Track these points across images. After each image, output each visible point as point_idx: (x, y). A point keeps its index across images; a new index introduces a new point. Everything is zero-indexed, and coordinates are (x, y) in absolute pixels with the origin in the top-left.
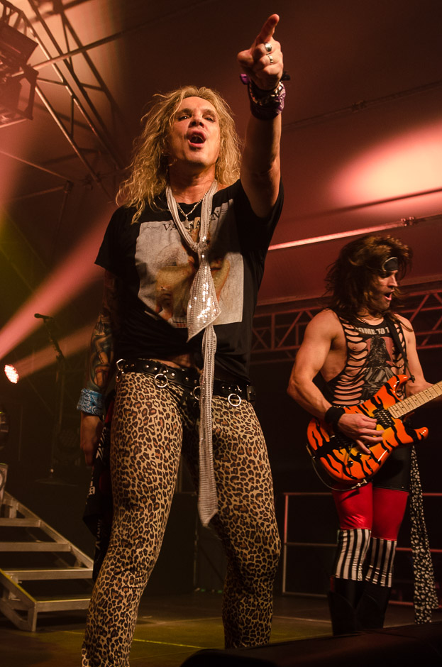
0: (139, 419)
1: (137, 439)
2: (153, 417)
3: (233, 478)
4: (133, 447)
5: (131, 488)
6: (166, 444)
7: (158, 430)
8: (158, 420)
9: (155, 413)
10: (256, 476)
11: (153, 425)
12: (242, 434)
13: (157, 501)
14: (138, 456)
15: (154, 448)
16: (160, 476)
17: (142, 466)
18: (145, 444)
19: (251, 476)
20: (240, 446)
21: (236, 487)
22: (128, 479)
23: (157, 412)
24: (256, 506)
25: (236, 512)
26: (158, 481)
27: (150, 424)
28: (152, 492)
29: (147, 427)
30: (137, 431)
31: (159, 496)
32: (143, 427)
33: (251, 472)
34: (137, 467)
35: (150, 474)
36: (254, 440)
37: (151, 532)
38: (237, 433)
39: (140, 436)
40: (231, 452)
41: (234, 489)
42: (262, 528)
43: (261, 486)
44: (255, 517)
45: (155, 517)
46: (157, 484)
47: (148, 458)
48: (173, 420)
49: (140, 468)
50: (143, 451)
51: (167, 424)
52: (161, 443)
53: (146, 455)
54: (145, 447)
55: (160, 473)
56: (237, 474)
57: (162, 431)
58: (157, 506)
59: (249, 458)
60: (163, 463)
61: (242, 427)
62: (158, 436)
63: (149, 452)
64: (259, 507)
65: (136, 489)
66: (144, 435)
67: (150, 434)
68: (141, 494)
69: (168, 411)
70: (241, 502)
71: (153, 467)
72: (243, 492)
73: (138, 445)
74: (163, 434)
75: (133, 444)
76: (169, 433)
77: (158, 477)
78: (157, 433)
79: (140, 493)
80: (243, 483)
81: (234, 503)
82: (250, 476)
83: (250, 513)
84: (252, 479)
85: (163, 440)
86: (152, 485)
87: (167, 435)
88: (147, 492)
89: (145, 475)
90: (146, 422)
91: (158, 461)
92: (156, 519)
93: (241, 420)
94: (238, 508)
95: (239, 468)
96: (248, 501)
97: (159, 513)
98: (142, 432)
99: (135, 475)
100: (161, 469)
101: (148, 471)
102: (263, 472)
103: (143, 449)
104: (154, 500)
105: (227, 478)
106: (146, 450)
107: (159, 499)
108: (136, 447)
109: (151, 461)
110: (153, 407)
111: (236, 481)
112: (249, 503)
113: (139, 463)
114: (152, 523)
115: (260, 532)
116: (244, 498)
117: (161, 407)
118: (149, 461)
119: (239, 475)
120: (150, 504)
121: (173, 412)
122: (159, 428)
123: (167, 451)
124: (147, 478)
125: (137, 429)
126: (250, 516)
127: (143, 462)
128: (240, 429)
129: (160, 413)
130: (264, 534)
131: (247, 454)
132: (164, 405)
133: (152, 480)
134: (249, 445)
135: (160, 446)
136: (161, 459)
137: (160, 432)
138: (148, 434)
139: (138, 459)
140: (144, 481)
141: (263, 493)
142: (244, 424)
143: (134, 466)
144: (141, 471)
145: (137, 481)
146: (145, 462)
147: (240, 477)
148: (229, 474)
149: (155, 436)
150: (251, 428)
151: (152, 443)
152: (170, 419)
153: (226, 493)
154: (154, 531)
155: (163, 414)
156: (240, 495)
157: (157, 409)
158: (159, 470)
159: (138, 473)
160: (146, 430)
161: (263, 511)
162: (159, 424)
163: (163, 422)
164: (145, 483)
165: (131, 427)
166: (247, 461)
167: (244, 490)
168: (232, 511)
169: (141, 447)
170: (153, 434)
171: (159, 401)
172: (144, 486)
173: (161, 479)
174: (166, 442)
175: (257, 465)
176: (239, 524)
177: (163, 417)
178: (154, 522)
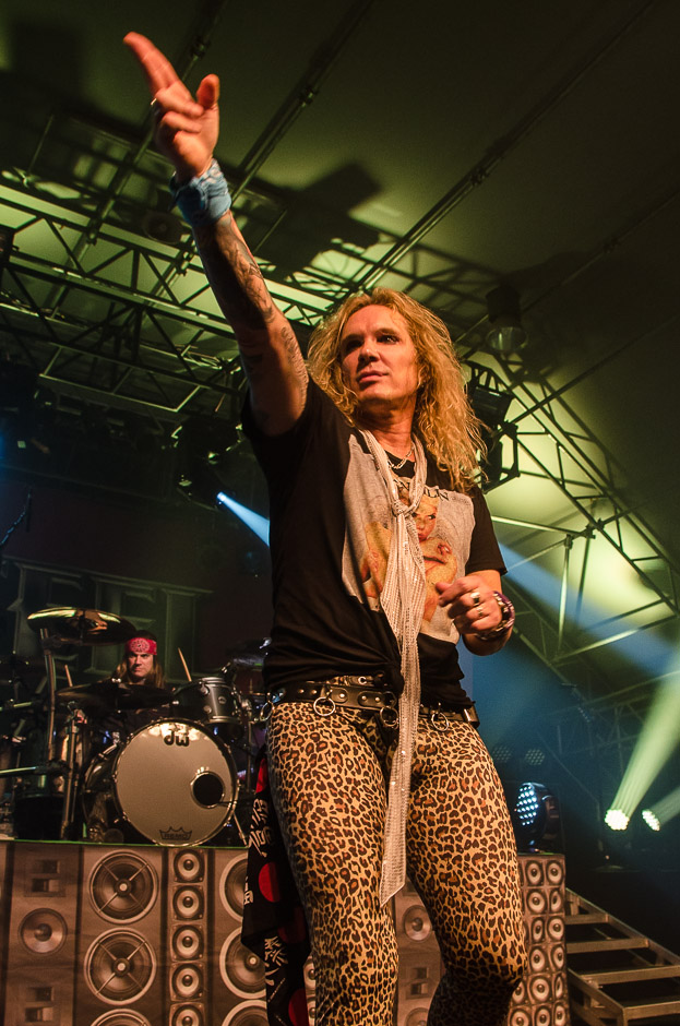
0: (303, 760)
1: (303, 790)
2: (323, 753)
3: (440, 830)
4: (299, 804)
5: (308, 869)
6: (350, 789)
7: (334, 770)
8: (332, 756)
9: (326, 747)
10: (475, 825)
11: (325, 765)
12: (454, 762)
13: (353, 876)
14: (308, 815)
15: (332, 798)
16: (349, 838)
17: (317, 829)
18: (316, 794)
19: (467, 824)
20: (450, 779)
21: (443, 844)
22: (302, 855)
23: (329, 745)
24: (473, 875)
25: (443, 885)
26: (348, 845)
27: (319, 764)
28: (340, 865)
29: (316, 768)
30: (302, 778)
31: (355, 868)
32: (310, 770)
33: (466, 818)
34: (309, 832)
35: (332, 838)
36: (474, 766)
37: (353, 932)
38: (447, 761)
39: (308, 784)
40: (438, 790)
41: (440, 849)
42: (480, 913)
43: (484, 842)
44: (469, 893)
45: (354, 904)
46: (346, 850)
47: (325, 815)
48: (356, 753)
49: (314, 833)
50: (315, 806)
51: (347, 759)
52: (342, 788)
53: (320, 810)
54: (318, 798)
55: (348, 833)
56: (445, 822)
57: (340, 770)
58: (354, 885)
59: (464, 795)
60: (352, 816)
61: (454, 751)
62: (335, 779)
63: (324, 805)
64: (477, 877)
65: (315, 867)
66: (313, 782)
67: (322, 779)
68: (325, 873)
69: (346, 742)
70: (449, 867)
71: (335, 827)
72: (453, 851)
73: (306, 798)
74: (342, 775)
75: (299, 799)
76: (353, 773)
77: (346, 839)
78: (333, 775)
79: (323, 871)
80: (454, 836)
81: (439, 870)
82: (465, 825)
83: (461, 886)
84: (469, 828)
85: (345, 783)
86: (339, 854)
87: (350, 775)
88: (332, 868)
89: (324, 842)
90: (313, 762)
91: (341, 816)
92: (358, 906)
93: (454, 741)
94: (445, 878)
95: (448, 813)
96: (460, 866)
97: (360, 894)
98: (310, 778)
99: (310, 845)
100: (350, 826)
101: (329, 834)
102: (489, 818)
103: (314, 803)
104: (347, 877)
105: (431, 832)
106: (319, 803)
107: (355, 873)
108: (304, 802)
109: (331, 818)
110: (322, 739)
111: (444, 835)
112: (462, 869)
113: (312, 826)
114: (351, 915)
115: (478, 920)
116: (454, 862)
117: (334, 737)
118: (327, 818)
119: (448, 824)
120: (343, 886)
121: (354, 741)
122: (335, 767)
123: (354, 799)
124: (328, 845)
125: (301, 776)
126: (461, 892)
127: (318, 822)
128: (452, 754)
129: (333, 746)
130: (483, 924)
131: (462, 788)
132: (338, 734)
133: (337, 845)
134: (465, 775)
135: (341, 793)
136: (347, 811)
137: (337, 772)
138: (319, 779)
139: (310, 820)
140: (325, 851)
141: (487, 854)
142: (458, 746)
143: (306, 832)
144: (318, 837)
145: (314, 854)
146: (322, 822)
147: (450, 827)
148: (434, 825)
149: (331, 780)
150: (470, 751)
151: (328, 791)
152: (351, 752)
153: (429, 855)
154: (357, 927)
155: (338, 747)
156: (448, 856)
157: (328, 742)
158: (347, 828)
159: (313, 841)
160: (315, 773)
161: (485, 884)
162: (334, 761)
163: (341, 758)
164: (327, 854)
165: (292, 775)
166: (461, 800)
167: (455, 848)
168: (438, 884)
169: (311, 800)
170: (328, 777)
171: (330, 730)
172: (326, 858)
173: (352, 842)
174: (350, 787)
175: (477, 805)
176: (446, 904)
177: (339, 751)
178: (355, 914)
